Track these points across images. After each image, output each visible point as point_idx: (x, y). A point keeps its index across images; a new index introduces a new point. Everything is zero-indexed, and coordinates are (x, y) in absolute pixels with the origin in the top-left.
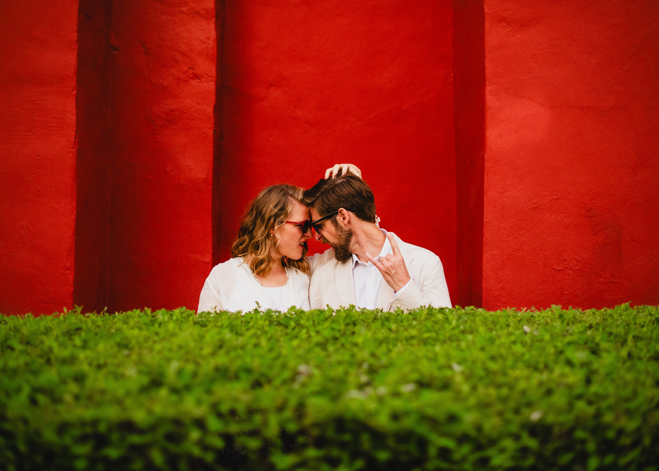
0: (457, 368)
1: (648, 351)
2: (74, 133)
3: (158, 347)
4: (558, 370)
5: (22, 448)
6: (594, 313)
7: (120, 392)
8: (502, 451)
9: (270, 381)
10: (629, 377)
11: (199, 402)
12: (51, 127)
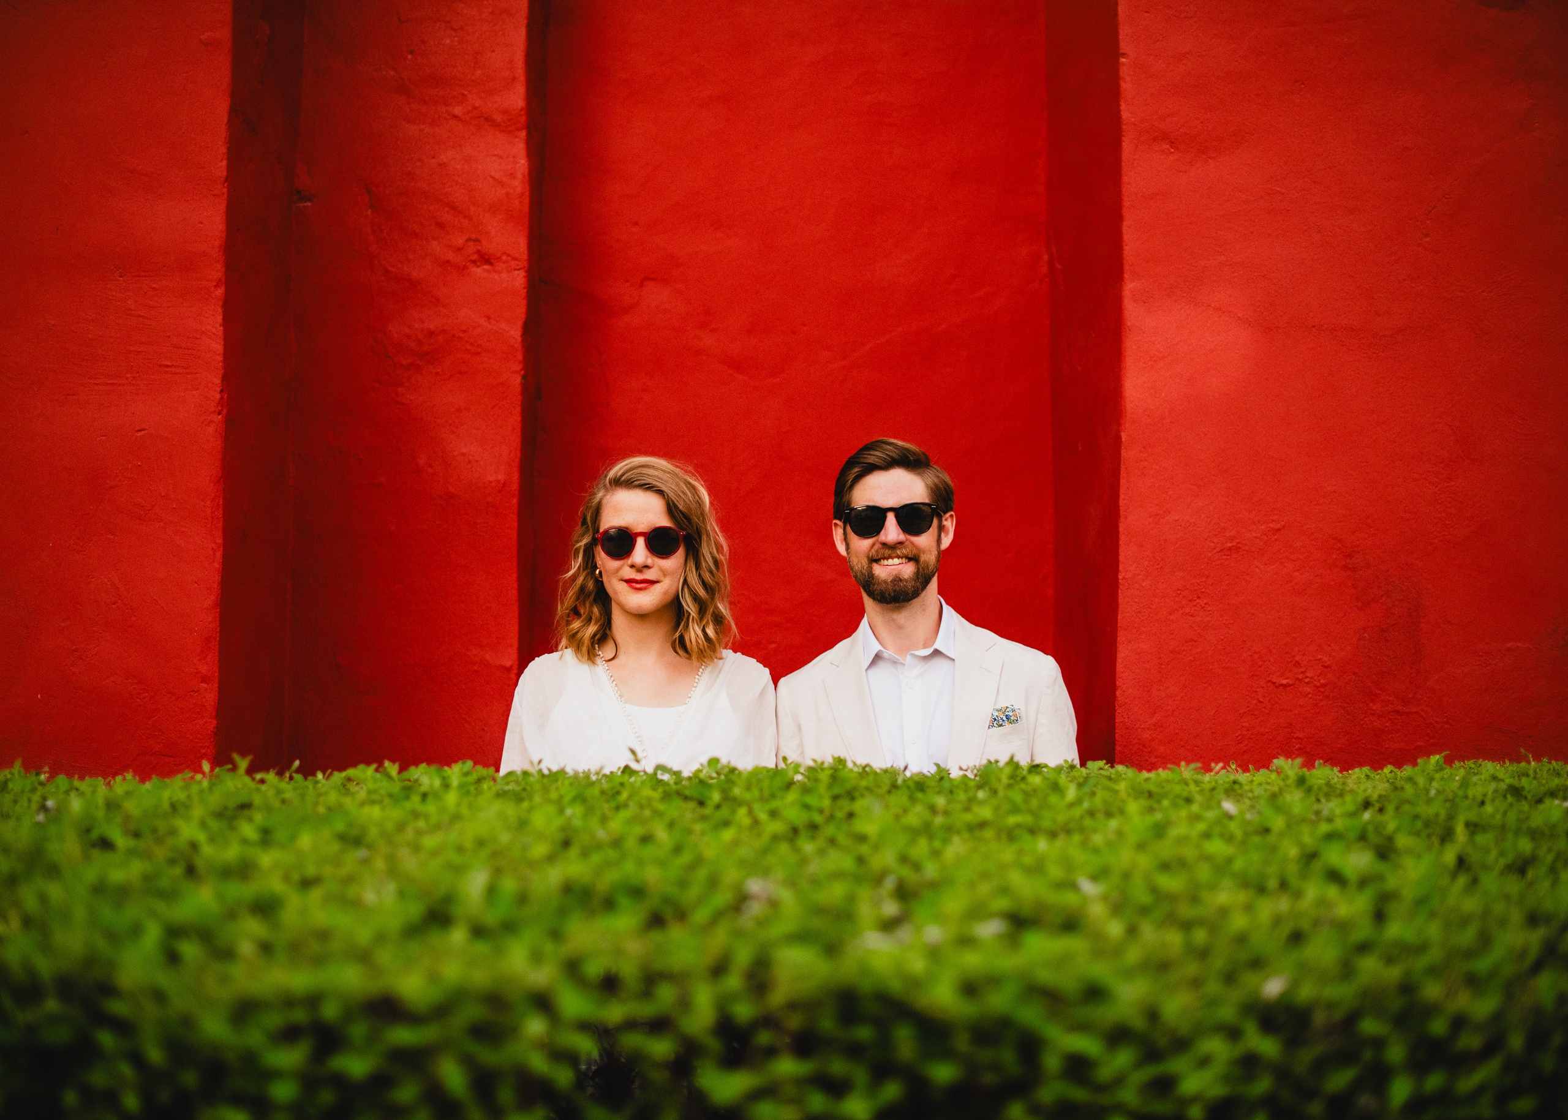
0: (1089, 888)
1: (1502, 854)
2: (218, 381)
3: (430, 842)
4: (1313, 890)
5: (155, 1055)
6: (1367, 776)
7: (363, 936)
8: (1204, 1062)
9: (682, 915)
10: (1471, 905)
11: (537, 957)
12: (167, 366)
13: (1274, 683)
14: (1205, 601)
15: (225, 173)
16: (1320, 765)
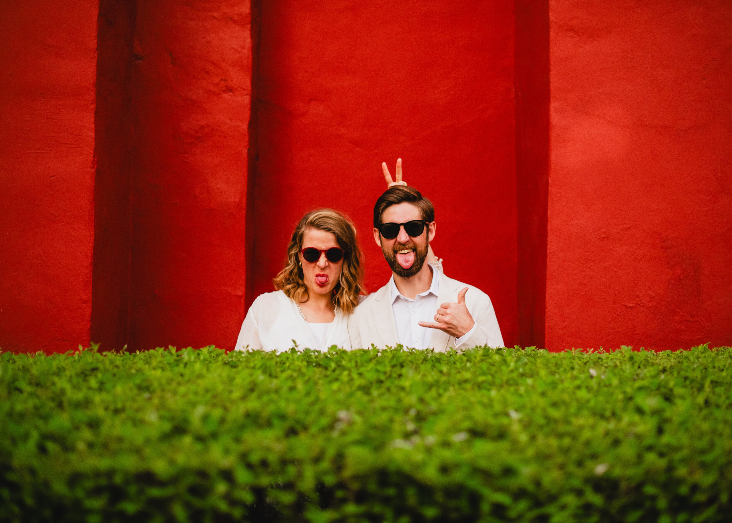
0: (515, 415)
1: (728, 398)
2: (92, 152)
3: (182, 389)
4: (627, 418)
5: (29, 501)
6: (668, 355)
7: (139, 440)
8: (564, 507)
9: (306, 428)
10: (706, 426)
11: (227, 452)
12: (66, 144)
13: (626, 306)
14: (591, 264)
15: (96, 47)
16: (642, 349)
